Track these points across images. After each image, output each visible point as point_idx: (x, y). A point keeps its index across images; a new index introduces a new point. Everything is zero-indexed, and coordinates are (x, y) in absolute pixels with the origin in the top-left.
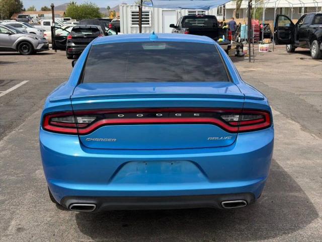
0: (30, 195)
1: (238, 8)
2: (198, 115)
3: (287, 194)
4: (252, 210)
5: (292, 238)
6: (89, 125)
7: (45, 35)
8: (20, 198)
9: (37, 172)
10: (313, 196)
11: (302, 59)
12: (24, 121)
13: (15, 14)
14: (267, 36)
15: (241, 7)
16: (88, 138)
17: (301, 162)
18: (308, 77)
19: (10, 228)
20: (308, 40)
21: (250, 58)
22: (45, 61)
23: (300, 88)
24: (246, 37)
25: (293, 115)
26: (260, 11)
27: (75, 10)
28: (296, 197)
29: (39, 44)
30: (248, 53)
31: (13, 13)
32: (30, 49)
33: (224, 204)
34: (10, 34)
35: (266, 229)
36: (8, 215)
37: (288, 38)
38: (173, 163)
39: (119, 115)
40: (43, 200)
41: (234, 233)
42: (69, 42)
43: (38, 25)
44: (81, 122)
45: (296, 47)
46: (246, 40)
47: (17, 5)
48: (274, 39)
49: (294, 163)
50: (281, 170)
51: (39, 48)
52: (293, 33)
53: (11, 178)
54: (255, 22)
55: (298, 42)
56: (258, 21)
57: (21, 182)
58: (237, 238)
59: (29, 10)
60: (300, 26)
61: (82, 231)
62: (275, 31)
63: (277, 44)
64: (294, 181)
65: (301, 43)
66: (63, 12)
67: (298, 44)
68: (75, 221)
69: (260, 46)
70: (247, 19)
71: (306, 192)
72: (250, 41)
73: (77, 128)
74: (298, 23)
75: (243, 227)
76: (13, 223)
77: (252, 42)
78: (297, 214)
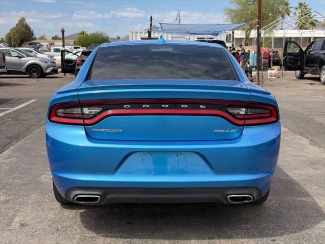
0: (34, 196)
1: (247, 38)
2: (204, 107)
3: (295, 199)
4: (259, 212)
5: (300, 237)
6: (95, 116)
7: (55, 60)
8: (25, 198)
9: (42, 176)
10: (322, 201)
11: (311, 84)
12: (31, 133)
13: (25, 42)
14: (277, 63)
15: (250, 36)
16: (94, 129)
17: (309, 172)
18: (317, 100)
19: (14, 224)
20: (317, 65)
21: (259, 83)
22: (55, 83)
23: (309, 109)
24: (255, 64)
25: (301, 131)
26: (269, 41)
27: (86, 39)
28: (304, 201)
29: (48, 67)
30: (257, 79)
31: (24, 41)
32: (40, 72)
33: (230, 198)
34: (20, 57)
35: (273, 228)
36: (12, 212)
37: (297, 64)
38: (178, 154)
39: (125, 106)
40: (47, 200)
41: (241, 231)
42: (78, 65)
43: (48, 52)
44: (87, 113)
45: (306, 73)
46: (255, 67)
47: (28, 34)
48: (284, 65)
49: (302, 172)
50: (288, 178)
51: (48, 71)
52: (302, 59)
53: (16, 181)
54: (264, 49)
55: (307, 68)
56: (267, 48)
57: (26, 185)
58: (243, 235)
59: (40, 39)
60: (309, 53)
61: (86, 227)
62: (284, 57)
63: (286, 70)
64: (302, 188)
65: (310, 69)
66: (73, 41)
67: (308, 70)
68: (80, 219)
69: (269, 72)
70: (256, 47)
71: (314, 197)
72: (258, 68)
73: (84, 119)
74: (307, 49)
75: (249, 226)
76: (17, 219)
77: (261, 70)
78: (305, 216)
